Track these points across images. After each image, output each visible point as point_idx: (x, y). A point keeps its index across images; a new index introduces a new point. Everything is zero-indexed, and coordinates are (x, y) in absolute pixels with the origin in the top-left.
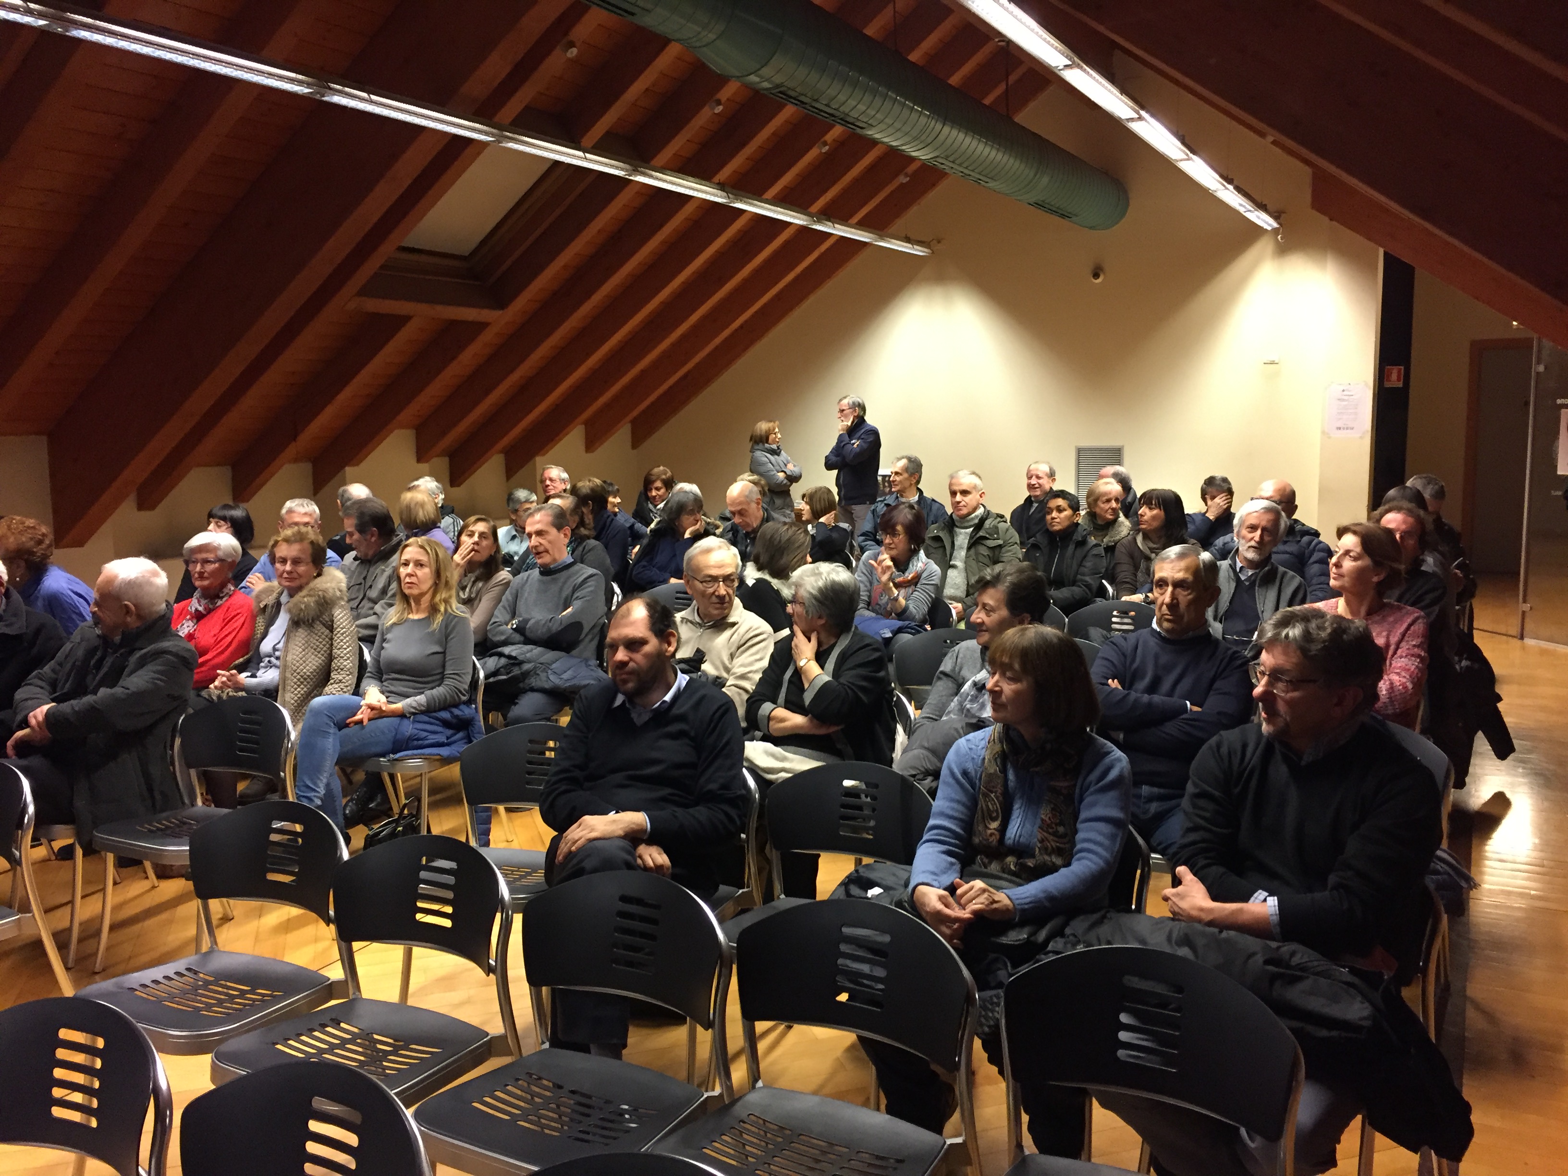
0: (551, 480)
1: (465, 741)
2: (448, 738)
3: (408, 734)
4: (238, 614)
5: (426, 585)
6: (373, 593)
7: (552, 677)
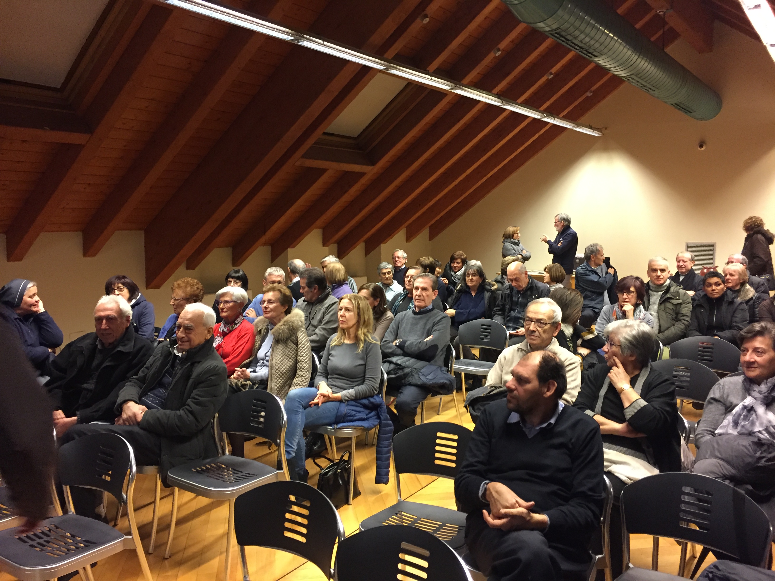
0: (398, 258)
1: (376, 417)
2: (367, 415)
3: (344, 413)
4: (246, 334)
5: (353, 322)
6: (315, 322)
7: (422, 378)
